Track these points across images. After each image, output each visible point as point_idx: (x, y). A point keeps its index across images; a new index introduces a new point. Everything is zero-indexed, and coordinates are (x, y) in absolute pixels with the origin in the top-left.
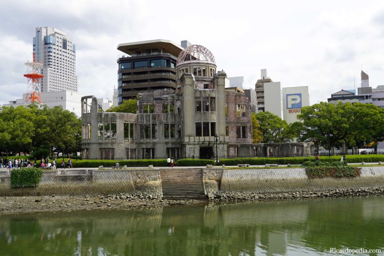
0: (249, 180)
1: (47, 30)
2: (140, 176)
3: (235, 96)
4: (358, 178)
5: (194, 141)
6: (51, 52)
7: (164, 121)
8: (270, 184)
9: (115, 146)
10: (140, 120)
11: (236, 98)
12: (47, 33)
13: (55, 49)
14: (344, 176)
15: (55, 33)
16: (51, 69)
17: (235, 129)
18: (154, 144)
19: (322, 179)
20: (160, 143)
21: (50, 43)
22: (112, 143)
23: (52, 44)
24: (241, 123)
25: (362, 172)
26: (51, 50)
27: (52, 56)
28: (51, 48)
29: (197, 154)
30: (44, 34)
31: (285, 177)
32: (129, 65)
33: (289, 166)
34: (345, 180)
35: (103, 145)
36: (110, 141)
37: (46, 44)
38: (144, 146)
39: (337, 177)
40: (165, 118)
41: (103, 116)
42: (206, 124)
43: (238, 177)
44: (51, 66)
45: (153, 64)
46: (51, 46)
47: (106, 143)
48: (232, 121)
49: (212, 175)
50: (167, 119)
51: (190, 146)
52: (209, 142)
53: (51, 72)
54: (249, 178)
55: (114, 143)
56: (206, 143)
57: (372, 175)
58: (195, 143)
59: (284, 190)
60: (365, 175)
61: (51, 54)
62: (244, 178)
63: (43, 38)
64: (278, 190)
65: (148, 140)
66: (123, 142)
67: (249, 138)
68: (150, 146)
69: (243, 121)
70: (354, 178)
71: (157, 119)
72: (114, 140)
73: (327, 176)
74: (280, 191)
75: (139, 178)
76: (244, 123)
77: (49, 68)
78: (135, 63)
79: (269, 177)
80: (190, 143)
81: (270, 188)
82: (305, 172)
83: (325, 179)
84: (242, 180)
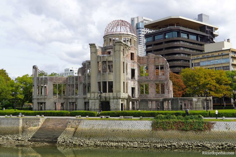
0: (99, 129)
1: (138, 19)
2: (27, 123)
3: (155, 58)
4: (207, 132)
5: (94, 97)
6: (141, 34)
7: (83, 82)
8: (115, 134)
9: (46, 101)
10: (68, 81)
11: (155, 60)
12: (138, 21)
13: (143, 31)
14: (191, 129)
15: (144, 20)
16: (141, 46)
17: (154, 86)
18: (76, 99)
19: (166, 132)
20: (80, 98)
21: (140, 28)
22: (45, 99)
23: (141, 28)
24: (159, 81)
25: (215, 126)
26: (140, 32)
27: (141, 37)
28: (141, 31)
29: (97, 107)
30: (136, 22)
31: (130, 128)
32: (150, 39)
33: (140, 119)
34: (191, 134)
35: (39, 100)
36: (43, 98)
37: (137, 28)
38: (70, 101)
39: (183, 130)
40: (84, 79)
41: (40, 80)
42: (105, 83)
43: (91, 127)
44: (141, 44)
45: (167, 37)
46: (141, 29)
47: (41, 99)
48: (152, 79)
49: (74, 124)
50: (85, 80)
51: (92, 101)
52: (105, 97)
53: (141, 48)
54: (100, 127)
55: (46, 99)
56: (102, 98)
57: (226, 131)
58: (95, 98)
59: (126, 140)
60: (217, 130)
61: (140, 35)
62: (95, 128)
63: (135, 25)
64: (120, 139)
65: (73, 96)
66: (52, 98)
67: (166, 93)
68: (74, 101)
69: (161, 79)
70: (203, 132)
71: (78, 80)
72: (46, 97)
73: (172, 129)
74: (122, 140)
75: (27, 125)
76: (162, 81)
77: (140, 45)
78: (155, 36)
79: (116, 128)
80: (91, 98)
81: (114, 137)
82: (151, 124)
83: (170, 132)
84: (93, 129)
